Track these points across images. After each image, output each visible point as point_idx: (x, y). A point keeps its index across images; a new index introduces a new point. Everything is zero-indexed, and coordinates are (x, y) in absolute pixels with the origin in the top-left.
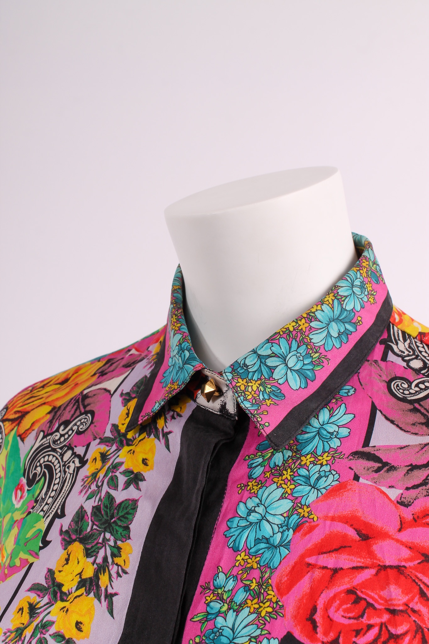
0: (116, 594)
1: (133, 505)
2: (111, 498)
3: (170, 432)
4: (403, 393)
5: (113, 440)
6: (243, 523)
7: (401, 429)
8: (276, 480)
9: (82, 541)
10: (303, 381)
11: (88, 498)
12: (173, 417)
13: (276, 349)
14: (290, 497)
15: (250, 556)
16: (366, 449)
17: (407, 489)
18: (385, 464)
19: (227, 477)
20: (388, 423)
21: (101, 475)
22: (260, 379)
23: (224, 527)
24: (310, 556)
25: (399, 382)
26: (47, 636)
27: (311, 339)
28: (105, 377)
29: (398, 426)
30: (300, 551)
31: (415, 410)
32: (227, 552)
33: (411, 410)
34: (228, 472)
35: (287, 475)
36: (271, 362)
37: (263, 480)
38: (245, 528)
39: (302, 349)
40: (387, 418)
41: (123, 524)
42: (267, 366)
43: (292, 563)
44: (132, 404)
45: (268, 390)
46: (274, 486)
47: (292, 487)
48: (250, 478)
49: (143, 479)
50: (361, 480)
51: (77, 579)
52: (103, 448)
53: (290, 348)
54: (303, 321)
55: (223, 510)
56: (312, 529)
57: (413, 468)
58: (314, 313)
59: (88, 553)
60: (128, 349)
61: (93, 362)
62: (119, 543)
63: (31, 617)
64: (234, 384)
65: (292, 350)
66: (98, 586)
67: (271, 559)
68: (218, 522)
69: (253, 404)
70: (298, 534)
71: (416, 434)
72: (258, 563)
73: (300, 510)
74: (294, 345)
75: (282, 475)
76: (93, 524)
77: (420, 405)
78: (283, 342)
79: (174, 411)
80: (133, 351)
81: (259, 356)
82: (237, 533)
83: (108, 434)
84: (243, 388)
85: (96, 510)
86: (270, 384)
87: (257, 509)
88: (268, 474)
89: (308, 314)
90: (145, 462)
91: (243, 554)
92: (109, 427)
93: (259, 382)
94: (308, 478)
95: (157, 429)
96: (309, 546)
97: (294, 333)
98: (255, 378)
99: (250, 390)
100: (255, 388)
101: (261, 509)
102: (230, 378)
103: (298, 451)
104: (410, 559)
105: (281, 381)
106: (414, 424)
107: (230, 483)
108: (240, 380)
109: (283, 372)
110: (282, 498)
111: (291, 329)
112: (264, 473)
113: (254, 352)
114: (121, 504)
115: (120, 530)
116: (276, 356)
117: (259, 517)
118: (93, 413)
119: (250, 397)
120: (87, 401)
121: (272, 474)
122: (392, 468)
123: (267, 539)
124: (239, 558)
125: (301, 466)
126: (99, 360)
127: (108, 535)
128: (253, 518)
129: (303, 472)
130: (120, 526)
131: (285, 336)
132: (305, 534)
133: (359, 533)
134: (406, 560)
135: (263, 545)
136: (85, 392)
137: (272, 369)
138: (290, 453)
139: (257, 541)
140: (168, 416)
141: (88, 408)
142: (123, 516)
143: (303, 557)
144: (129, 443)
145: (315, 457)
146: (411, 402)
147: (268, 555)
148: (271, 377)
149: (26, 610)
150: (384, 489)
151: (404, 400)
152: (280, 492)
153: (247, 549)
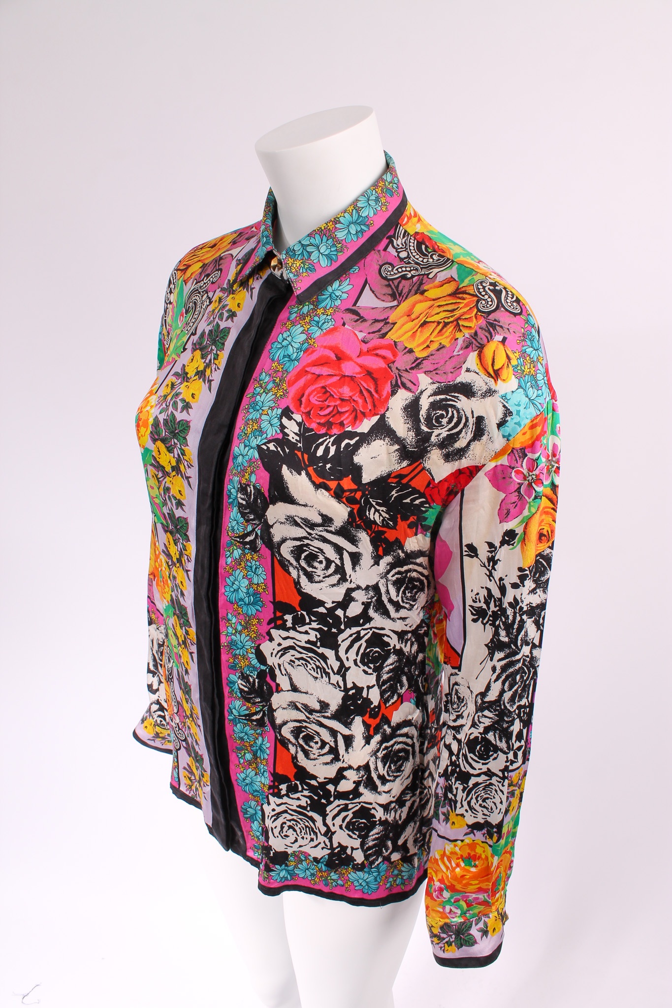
0: (213, 380)
1: (228, 330)
2: (218, 325)
3: (254, 288)
4: (387, 274)
5: (226, 289)
6: (279, 346)
7: (376, 297)
8: (301, 322)
9: (201, 349)
10: (329, 262)
11: (208, 325)
12: (257, 279)
13: (312, 240)
14: (306, 333)
15: (279, 364)
16: (354, 308)
17: (369, 333)
18: (362, 317)
19: (277, 318)
20: (371, 292)
21: (216, 311)
22: (303, 259)
23: (269, 347)
24: (308, 367)
25: (387, 266)
26: (178, 400)
27: (336, 235)
28: (235, 245)
29: (375, 295)
30: (304, 364)
31: (389, 286)
32: (269, 361)
33: (386, 286)
34: (278, 316)
35: (307, 319)
36: (309, 249)
37: (294, 321)
38: (281, 348)
39: (330, 242)
40: (371, 289)
41: (222, 342)
42: (307, 251)
43: (299, 369)
44: (239, 267)
45: (306, 266)
46: (299, 326)
47: (309, 327)
48: (288, 319)
49: (236, 316)
50: (346, 326)
51: (196, 371)
52: (221, 294)
53: (322, 240)
54: (331, 223)
55: (271, 337)
56: (313, 352)
57: (376, 321)
58: (338, 218)
59: (203, 357)
60: (252, 227)
61: (232, 233)
62: (218, 352)
63: (172, 389)
64: (285, 261)
65: (323, 241)
66: (205, 375)
67: (289, 367)
68: (267, 344)
69: (295, 275)
70: (306, 355)
71: (383, 301)
72: (282, 368)
73: (310, 341)
74: (325, 239)
75: (305, 319)
76: (208, 340)
77: (393, 283)
78: (317, 237)
79: (259, 274)
80: (254, 229)
81: (302, 245)
82: (275, 351)
83: (225, 286)
84: (290, 265)
85: (211, 331)
86: (308, 263)
87: (287, 338)
88: (298, 319)
89: (335, 219)
90: (239, 305)
91: (276, 363)
92: (226, 281)
93: (301, 261)
94: (318, 322)
95: (248, 285)
96: (309, 361)
97: (324, 231)
98: (299, 258)
99: (295, 266)
100: (298, 265)
101: (289, 339)
102: (284, 258)
103: (317, 306)
104: (359, 373)
105: (315, 261)
106: (384, 295)
107: (277, 322)
108: (290, 259)
109: (317, 255)
110: (301, 333)
111: (323, 228)
112: (296, 317)
113: (300, 242)
114: (222, 329)
115: (220, 345)
116: (313, 245)
117: (288, 343)
118: (221, 270)
119: (294, 270)
120: (221, 262)
121: (300, 318)
122: (365, 320)
123: (289, 356)
124: (273, 365)
125: (316, 315)
126: (235, 232)
127: (213, 347)
128: (285, 343)
129: (316, 319)
130: (220, 343)
131: (318, 232)
132: (309, 355)
133: (337, 357)
134: (357, 373)
135: (286, 359)
136: (222, 255)
137: (310, 253)
138: (312, 307)
139: (284, 356)
140: (255, 278)
141: (220, 267)
142: (222, 337)
143: (304, 367)
144: (233, 292)
145: (325, 310)
146: (389, 280)
147: (287, 365)
148: (309, 258)
149: (170, 386)
150: (356, 332)
151: (385, 279)
152: (302, 329)
153: (278, 360)
